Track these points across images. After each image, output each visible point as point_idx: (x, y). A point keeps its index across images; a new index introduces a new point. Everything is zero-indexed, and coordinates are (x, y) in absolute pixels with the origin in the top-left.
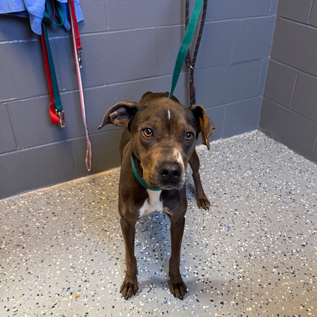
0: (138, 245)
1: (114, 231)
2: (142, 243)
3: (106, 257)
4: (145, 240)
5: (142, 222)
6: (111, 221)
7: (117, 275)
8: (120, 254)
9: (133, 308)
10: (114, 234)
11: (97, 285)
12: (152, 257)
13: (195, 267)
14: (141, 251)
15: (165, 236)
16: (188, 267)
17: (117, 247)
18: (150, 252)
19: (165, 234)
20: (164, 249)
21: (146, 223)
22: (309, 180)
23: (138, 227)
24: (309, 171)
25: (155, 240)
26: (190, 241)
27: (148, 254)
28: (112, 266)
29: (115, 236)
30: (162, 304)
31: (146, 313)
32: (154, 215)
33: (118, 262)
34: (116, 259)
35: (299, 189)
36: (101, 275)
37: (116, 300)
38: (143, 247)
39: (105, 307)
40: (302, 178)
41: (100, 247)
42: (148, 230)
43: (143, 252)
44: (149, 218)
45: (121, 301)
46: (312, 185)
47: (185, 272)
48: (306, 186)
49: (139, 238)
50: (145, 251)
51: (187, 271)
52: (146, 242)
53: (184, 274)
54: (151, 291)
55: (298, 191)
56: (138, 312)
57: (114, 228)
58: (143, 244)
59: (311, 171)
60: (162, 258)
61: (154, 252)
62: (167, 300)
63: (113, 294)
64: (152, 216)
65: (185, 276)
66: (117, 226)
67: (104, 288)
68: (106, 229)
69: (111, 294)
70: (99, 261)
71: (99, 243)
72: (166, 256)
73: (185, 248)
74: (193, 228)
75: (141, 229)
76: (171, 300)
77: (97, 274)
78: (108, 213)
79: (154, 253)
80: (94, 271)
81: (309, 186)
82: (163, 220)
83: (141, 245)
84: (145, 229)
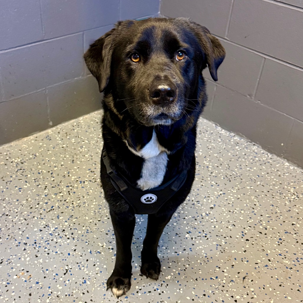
0: (46, 227)
1: (16, 214)
2: (49, 224)
3: (12, 243)
4: (52, 220)
5: (46, 201)
6: (11, 204)
7: (29, 261)
8: (28, 238)
9: (52, 293)
10: (17, 217)
11: (8, 274)
12: (62, 238)
13: (109, 242)
14: (50, 232)
15: (73, 214)
16: (102, 243)
17: (23, 232)
18: (60, 232)
19: (73, 212)
20: (74, 228)
21: (50, 202)
22: (209, 141)
23: (43, 207)
24: (209, 131)
25: (63, 219)
26: (100, 217)
27: (58, 235)
28: (21, 253)
29: (19, 220)
30: (81, 285)
31: (65, 296)
32: (58, 193)
33: (27, 247)
34: (23, 244)
35: (201, 150)
36: (11, 263)
37: (31, 287)
38: (52, 228)
39: (21, 296)
40: (202, 139)
41: (4, 234)
42: (53, 209)
43: (53, 234)
44: (52, 197)
45: (38, 288)
46: (213, 145)
47: (100, 249)
48: (207, 147)
49: (45, 219)
50: (54, 232)
51: (101, 248)
52: (54, 222)
53: (99, 251)
54: (68, 273)
55: (200, 153)
56: (58, 296)
57: (15, 211)
58: (51, 225)
59: (210, 132)
60: (73, 237)
61: (64, 232)
62: (86, 280)
63: (27, 281)
64: (55, 194)
65: (100, 253)
66: (19, 209)
67: (16, 276)
68: (7, 213)
69: (26, 281)
70: (6, 248)
71: (2, 229)
72: (77, 235)
73: (96, 224)
74: (102, 202)
75: (46, 209)
76: (89, 280)
77: (7, 263)
78: (7, 196)
79: (65, 234)
80: (2, 260)
81: (210, 147)
82: (69, 197)
83: (48, 227)
84: (50, 208)
